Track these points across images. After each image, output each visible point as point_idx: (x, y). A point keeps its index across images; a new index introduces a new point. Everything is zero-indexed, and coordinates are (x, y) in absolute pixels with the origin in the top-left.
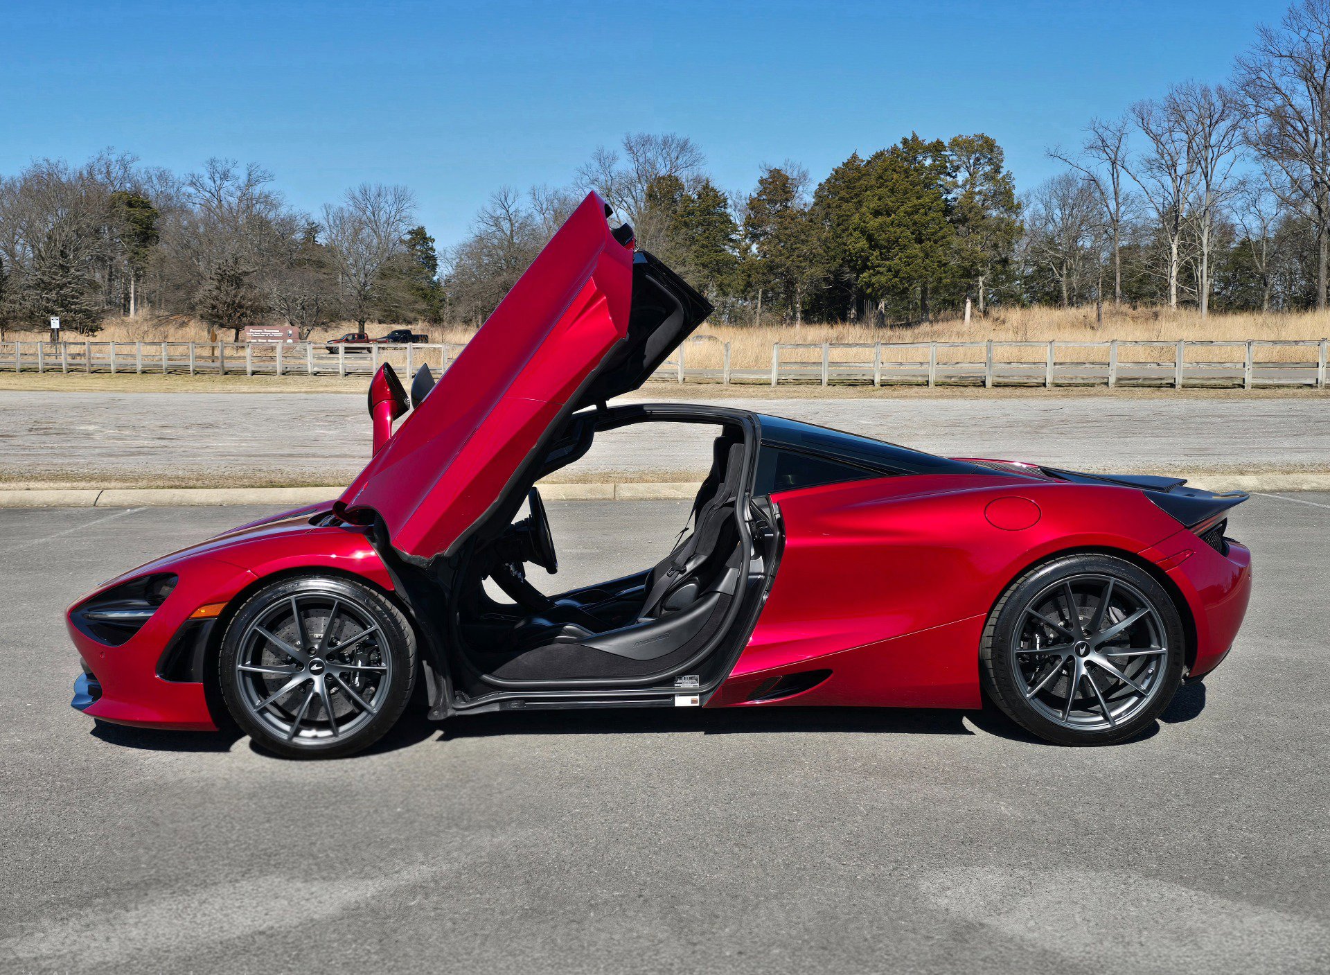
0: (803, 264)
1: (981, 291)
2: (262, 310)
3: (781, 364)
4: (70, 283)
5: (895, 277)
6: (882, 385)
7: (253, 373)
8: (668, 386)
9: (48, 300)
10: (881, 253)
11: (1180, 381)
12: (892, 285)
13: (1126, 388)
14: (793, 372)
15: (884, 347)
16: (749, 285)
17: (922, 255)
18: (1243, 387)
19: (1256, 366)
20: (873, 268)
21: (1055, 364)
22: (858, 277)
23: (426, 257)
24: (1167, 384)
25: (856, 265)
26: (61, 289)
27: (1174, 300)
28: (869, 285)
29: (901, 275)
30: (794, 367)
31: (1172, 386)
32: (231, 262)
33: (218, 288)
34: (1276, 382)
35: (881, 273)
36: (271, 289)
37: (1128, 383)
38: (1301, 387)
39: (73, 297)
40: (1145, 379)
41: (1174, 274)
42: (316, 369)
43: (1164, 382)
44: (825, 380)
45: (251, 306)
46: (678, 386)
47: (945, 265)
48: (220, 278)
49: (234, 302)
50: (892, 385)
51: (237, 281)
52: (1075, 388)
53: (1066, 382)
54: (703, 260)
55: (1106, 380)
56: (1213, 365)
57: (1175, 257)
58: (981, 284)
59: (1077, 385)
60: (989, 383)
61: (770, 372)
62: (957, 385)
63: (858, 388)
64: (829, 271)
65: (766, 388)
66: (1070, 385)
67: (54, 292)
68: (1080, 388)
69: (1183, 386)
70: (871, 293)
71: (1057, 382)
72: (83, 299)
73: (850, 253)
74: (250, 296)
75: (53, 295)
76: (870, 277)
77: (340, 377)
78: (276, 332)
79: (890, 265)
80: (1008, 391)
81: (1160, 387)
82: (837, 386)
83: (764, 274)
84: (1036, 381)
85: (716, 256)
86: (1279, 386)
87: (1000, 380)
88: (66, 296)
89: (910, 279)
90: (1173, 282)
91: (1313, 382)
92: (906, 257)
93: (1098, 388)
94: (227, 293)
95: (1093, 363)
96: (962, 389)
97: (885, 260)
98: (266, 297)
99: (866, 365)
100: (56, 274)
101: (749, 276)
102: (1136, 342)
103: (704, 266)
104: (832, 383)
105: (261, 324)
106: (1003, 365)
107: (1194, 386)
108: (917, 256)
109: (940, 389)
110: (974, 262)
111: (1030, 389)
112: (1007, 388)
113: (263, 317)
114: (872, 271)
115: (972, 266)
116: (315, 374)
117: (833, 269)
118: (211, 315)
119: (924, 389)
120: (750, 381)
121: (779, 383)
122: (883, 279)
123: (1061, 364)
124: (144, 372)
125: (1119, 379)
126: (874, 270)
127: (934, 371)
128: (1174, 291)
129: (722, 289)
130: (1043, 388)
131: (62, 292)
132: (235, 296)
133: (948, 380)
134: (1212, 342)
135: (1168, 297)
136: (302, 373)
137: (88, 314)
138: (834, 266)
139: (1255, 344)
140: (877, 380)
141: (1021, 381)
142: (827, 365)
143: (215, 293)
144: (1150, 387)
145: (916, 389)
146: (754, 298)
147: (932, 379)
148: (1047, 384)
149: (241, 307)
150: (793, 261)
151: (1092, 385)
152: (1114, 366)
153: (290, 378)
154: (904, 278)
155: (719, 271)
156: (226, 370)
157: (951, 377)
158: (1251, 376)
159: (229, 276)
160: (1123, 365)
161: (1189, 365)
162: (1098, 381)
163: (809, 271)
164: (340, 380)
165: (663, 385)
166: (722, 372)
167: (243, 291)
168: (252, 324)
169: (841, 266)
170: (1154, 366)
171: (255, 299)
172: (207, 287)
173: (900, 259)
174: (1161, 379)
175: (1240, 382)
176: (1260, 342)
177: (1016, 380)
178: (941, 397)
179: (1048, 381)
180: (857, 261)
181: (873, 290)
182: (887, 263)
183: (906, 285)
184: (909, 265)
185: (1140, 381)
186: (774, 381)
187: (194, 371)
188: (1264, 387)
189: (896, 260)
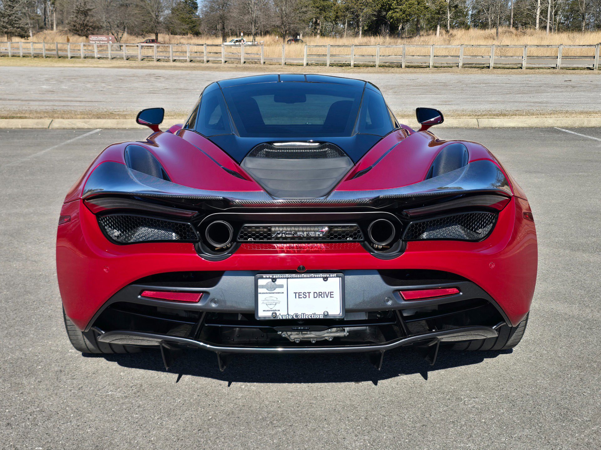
0: (363, 7)
1: (449, 21)
2: (98, 27)
3: (309, 55)
4: (14, 14)
5: (404, 14)
6: (354, 66)
7: (72, 57)
8: (256, 66)
9: (4, 22)
10: (397, 2)
11: (492, 65)
12: (402, 18)
13: (466, 69)
14: (314, 59)
15: (355, 47)
16: (337, 17)
17: (416, 3)
18: (521, 68)
19: (528, 58)
20: (393, 9)
21: (434, 56)
22: (387, 13)
23: (193, 3)
24: (487, 66)
25: (386, 8)
26: (10, 16)
27: (538, 26)
28: (392, 17)
29: (407, 13)
30: (315, 57)
31: (489, 67)
32: (82, 4)
33: (76, 17)
34: (537, 66)
35: (397, 12)
36: (101, 17)
37: (468, 66)
38: (549, 68)
39: (16, 21)
40: (476, 64)
41: (538, 13)
42: (99, 56)
43: (485, 65)
44: (328, 64)
45: (93, 25)
46: (261, 66)
47: (427, 8)
48: (77, 11)
49: (84, 24)
50: (359, 66)
51: (85, 13)
52: (443, 69)
53: (439, 65)
54: (317, 5)
55: (457, 65)
56: (508, 57)
57: (539, 5)
58: (449, 18)
59: (444, 67)
60: (403, 66)
61: (303, 59)
62: (389, 66)
63: (343, 68)
64: (375, 11)
65: (300, 67)
66: (441, 67)
67: (6, 18)
68: (446, 68)
69: (494, 68)
70: (392, 22)
71: (435, 65)
72: (20, 22)
73: (383, 2)
74: (91, 20)
75: (6, 20)
76: (392, 13)
77: (109, 60)
78: (104, 38)
79: (401, 8)
80: (411, 69)
81: (483, 68)
82: (334, 67)
83: (344, 12)
84: (425, 65)
85: (323, 3)
86: (539, 68)
87: (409, 64)
88: (12, 20)
89: (410, 15)
90: (538, 17)
91: (555, 66)
92: (409, 4)
93: (453, 68)
94: (81, 19)
95: (452, 56)
96: (390, 68)
97: (399, 5)
98: (99, 21)
99: (347, 56)
100: (7, 9)
101: (337, 13)
102: (472, 45)
103: (318, 8)
104: (332, 65)
105: (97, 34)
106: (410, 57)
107: (499, 68)
108: (413, 4)
109: (381, 68)
110: (441, 7)
111: (422, 69)
112: (411, 68)
113: (98, 31)
114: (393, 11)
115: (440, 9)
116: (99, 58)
117: (377, 10)
118: (73, 30)
119: (373, 68)
120: (295, 64)
121: (307, 64)
122: (398, 15)
123: (437, 56)
124: (24, 56)
125: (464, 64)
126: (394, 10)
127: (378, 59)
128: (538, 21)
129: (325, 19)
130: (428, 69)
131: (10, 18)
132: (84, 21)
133: (385, 64)
134: (508, 46)
135: (535, 24)
136: (93, 57)
137: (22, 29)
138: (378, 8)
139: (528, 46)
140: (352, 64)
141: (419, 65)
142: (329, 56)
143: (75, 19)
144: (478, 68)
145: (370, 68)
146: (344, 24)
147: (377, 63)
148: (430, 66)
149: (87, 25)
150: (358, 6)
151: (451, 67)
152: (461, 58)
153: (86, 60)
154: (407, 14)
155: (325, 11)
156: (60, 56)
157: (386, 63)
158: (525, 63)
159: (81, 11)
160: (466, 57)
161: (497, 57)
162: (454, 65)
163: (365, 11)
164: (109, 61)
165: (254, 65)
166: (281, 59)
167: (88, 18)
168: (93, 34)
169: (381, 8)
170: (481, 57)
171: (94, 22)
172: (72, 16)
173: (406, 5)
174: (483, 64)
175: (520, 66)
176: (531, 46)
177: (416, 64)
178: (381, 72)
179: (431, 65)
180: (386, 6)
181: (393, 20)
182: (400, 7)
183: (409, 18)
184: (410, 8)
185: (474, 65)
186: (305, 64)
187: (45, 56)
188: (532, 68)
189: (404, 6)
